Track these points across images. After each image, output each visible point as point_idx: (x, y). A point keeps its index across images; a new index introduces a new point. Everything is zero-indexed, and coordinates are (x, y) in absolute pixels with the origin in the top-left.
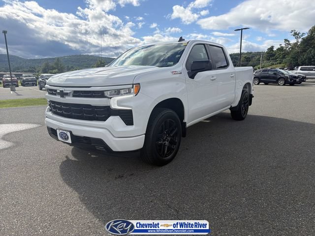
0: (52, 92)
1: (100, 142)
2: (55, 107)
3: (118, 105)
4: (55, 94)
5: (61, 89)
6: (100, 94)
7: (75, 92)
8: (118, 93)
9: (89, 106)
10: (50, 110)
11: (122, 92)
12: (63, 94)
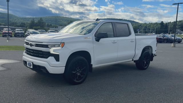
0: (27, 44)
1: (44, 68)
2: (28, 51)
3: (54, 52)
4: (28, 45)
5: (31, 43)
6: (46, 46)
7: (36, 44)
8: (54, 46)
9: (41, 51)
10: (26, 52)
11: (56, 46)
12: (31, 45)
